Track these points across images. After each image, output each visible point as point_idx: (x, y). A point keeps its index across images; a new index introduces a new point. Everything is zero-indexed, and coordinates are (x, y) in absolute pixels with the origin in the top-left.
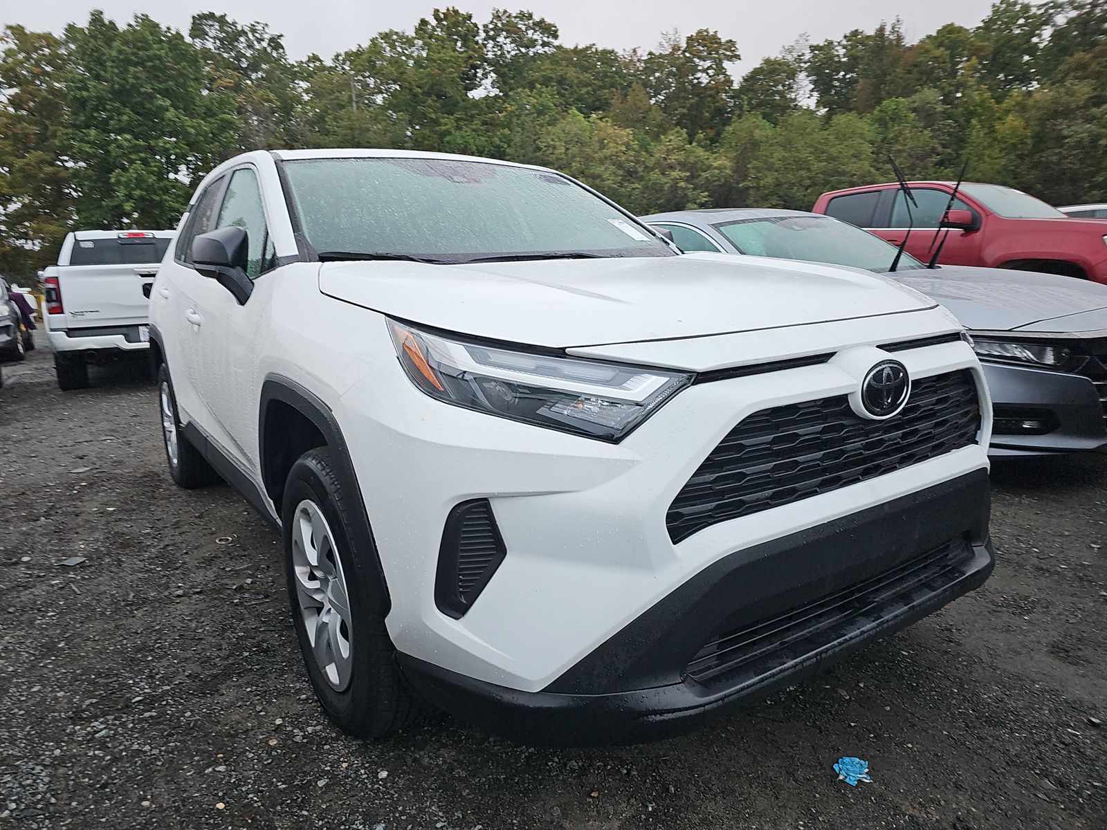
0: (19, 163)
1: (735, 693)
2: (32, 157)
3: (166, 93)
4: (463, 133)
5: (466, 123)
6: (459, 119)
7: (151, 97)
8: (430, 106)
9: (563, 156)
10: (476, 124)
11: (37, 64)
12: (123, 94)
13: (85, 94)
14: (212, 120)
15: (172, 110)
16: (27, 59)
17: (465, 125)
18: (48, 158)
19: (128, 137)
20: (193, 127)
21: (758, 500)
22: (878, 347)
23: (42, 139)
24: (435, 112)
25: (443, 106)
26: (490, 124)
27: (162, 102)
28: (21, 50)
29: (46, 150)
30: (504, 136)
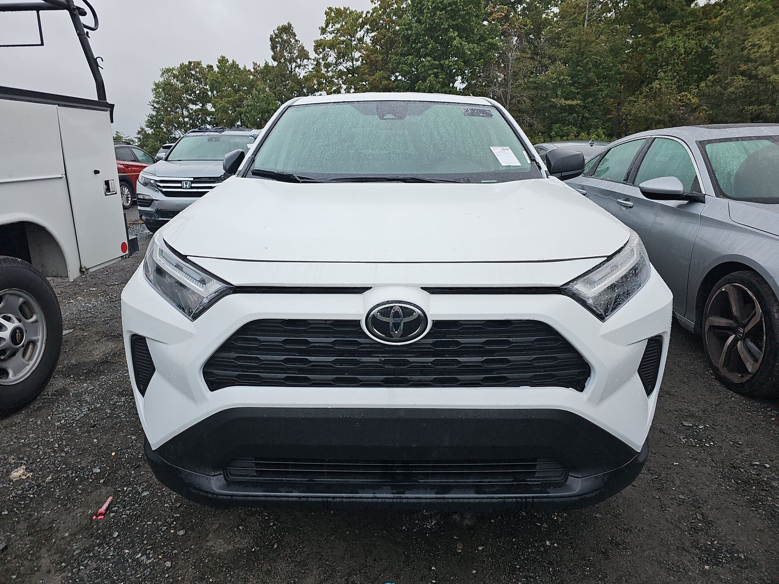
0: (371, 79)
1: (240, 496)
2: (379, 74)
3: (456, 28)
4: (675, 38)
5: (680, 29)
6: (675, 27)
7: (446, 31)
8: (650, 18)
9: (768, 53)
10: (690, 29)
11: (389, 15)
12: (431, 31)
13: (410, 32)
14: (482, 44)
15: (458, 38)
16: (384, 13)
17: (679, 31)
18: (386, 75)
19: (429, 59)
20: (469, 50)
21: (272, 378)
22: (422, 288)
23: (385, 62)
24: (653, 22)
25: (662, 17)
26: (703, 30)
27: (453, 34)
28: (381, 7)
29: (387, 70)
30: (715, 38)
